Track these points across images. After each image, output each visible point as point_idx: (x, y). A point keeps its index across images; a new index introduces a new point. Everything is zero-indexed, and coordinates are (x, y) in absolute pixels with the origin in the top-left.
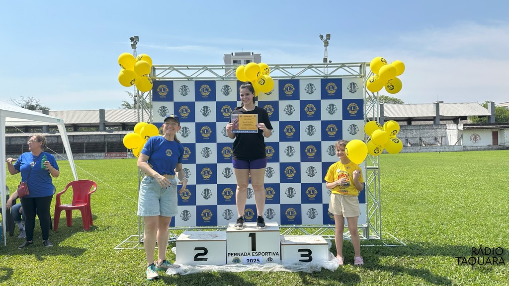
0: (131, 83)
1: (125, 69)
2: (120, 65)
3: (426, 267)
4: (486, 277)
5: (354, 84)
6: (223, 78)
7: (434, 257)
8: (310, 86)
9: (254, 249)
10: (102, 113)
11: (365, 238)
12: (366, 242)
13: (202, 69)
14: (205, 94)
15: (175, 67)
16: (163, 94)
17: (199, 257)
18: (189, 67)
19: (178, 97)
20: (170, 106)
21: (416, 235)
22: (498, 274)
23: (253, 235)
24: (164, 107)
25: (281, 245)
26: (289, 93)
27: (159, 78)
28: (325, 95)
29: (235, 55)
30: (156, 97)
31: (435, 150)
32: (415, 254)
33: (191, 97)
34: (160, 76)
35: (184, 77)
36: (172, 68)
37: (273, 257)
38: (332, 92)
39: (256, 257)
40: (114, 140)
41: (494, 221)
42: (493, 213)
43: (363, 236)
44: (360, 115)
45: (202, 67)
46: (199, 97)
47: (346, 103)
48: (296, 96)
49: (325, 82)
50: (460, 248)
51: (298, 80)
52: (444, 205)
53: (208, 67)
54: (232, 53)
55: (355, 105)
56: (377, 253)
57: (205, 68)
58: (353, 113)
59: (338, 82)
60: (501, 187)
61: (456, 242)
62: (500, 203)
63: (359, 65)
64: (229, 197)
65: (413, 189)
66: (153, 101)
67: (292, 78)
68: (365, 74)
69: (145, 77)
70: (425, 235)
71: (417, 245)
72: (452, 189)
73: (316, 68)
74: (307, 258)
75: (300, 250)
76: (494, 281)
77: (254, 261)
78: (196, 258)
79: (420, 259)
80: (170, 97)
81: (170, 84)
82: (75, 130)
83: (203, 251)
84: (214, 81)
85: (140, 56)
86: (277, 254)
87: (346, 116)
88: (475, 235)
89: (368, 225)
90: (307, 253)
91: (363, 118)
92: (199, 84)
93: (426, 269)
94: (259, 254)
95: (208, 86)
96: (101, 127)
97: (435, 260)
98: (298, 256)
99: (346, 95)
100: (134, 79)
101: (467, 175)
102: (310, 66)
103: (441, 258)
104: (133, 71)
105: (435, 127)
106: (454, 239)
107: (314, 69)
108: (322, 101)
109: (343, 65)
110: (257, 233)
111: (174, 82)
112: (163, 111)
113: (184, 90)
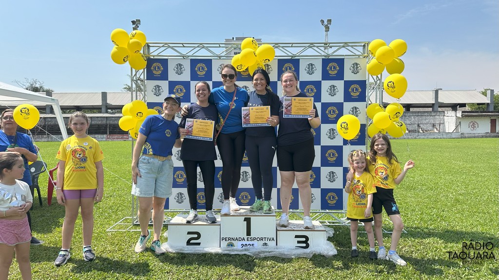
0: (124, 60)
1: (117, 45)
2: (113, 41)
5: (357, 64)
6: (220, 57)
8: (311, 65)
9: (249, 233)
10: (104, 95)
13: (198, 47)
14: (201, 73)
15: (171, 45)
16: (157, 73)
17: (192, 242)
18: (185, 45)
19: (173, 76)
20: (164, 85)
21: (416, 222)
23: (248, 220)
24: (159, 86)
25: (277, 230)
27: (154, 56)
28: (326, 76)
29: (236, 40)
30: (150, 76)
31: (433, 137)
33: (186, 76)
35: (179, 55)
36: (167, 45)
37: (268, 242)
38: (333, 73)
39: (251, 243)
44: (362, 98)
45: (197, 45)
46: (195, 77)
47: (348, 84)
49: (326, 62)
51: (299, 60)
52: (444, 191)
53: (205, 45)
54: (233, 38)
55: (358, 86)
57: (202, 46)
58: (355, 94)
59: (340, 62)
61: (458, 230)
63: (363, 44)
66: (147, 79)
67: (292, 57)
68: (368, 54)
69: (138, 53)
70: (426, 222)
71: (418, 232)
72: (452, 175)
73: (317, 47)
74: (304, 245)
75: (297, 237)
77: (248, 246)
78: (188, 243)
80: (164, 76)
81: (164, 62)
83: (196, 236)
84: (211, 60)
85: (134, 32)
86: (273, 239)
87: (348, 98)
88: (478, 223)
90: (304, 239)
91: (365, 101)
92: (194, 62)
94: (254, 239)
95: (204, 65)
96: (103, 109)
98: (294, 242)
99: (349, 76)
100: (127, 56)
101: (466, 162)
102: (312, 45)
103: (444, 246)
104: (127, 47)
105: (433, 114)
106: (456, 227)
107: (315, 48)
108: (323, 82)
109: (346, 45)
110: (251, 217)
111: (168, 60)
112: (157, 91)
113: (179, 68)
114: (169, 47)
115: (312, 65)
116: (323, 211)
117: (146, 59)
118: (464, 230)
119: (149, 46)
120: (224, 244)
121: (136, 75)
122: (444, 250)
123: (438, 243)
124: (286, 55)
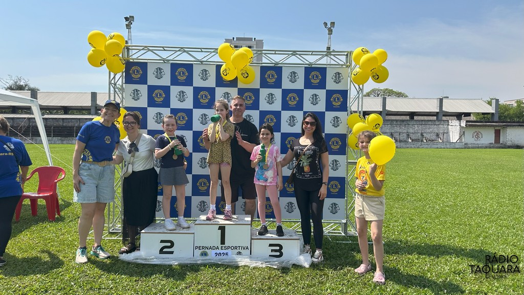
0: (101, 63)
1: (95, 48)
2: (90, 43)
3: (399, 266)
4: (458, 278)
5: (339, 74)
6: (202, 62)
7: (410, 256)
9: (223, 242)
10: (94, 95)
11: (343, 234)
12: (344, 238)
13: (179, 51)
14: (182, 78)
15: (150, 48)
16: (136, 76)
17: (165, 250)
18: (165, 49)
19: (152, 80)
20: (143, 89)
21: (396, 233)
22: (471, 275)
23: (222, 229)
24: (137, 91)
25: (252, 239)
26: (271, 81)
27: (133, 59)
28: (308, 85)
29: (237, 40)
30: (129, 80)
31: (436, 146)
32: (391, 252)
33: (166, 81)
34: (134, 57)
35: (159, 58)
36: (147, 48)
37: (242, 251)
38: (315, 81)
39: (225, 251)
41: (479, 221)
42: (479, 213)
43: (341, 232)
44: (344, 107)
45: (178, 49)
46: (175, 81)
47: (330, 93)
48: (278, 84)
49: (309, 70)
50: (438, 248)
51: (281, 67)
52: (432, 202)
53: (186, 49)
54: (233, 38)
55: (339, 96)
56: (353, 250)
57: (182, 50)
58: (337, 104)
59: (323, 71)
60: (494, 187)
61: (436, 241)
62: (489, 202)
63: (346, 54)
64: (203, 188)
65: (405, 186)
66: (125, 83)
67: (275, 64)
68: (351, 64)
69: (116, 57)
70: (406, 233)
71: (396, 243)
72: (444, 186)
73: (300, 55)
74: (278, 254)
75: (271, 245)
76: (465, 283)
77: (222, 255)
78: (161, 251)
79: (395, 258)
80: (143, 80)
81: (144, 66)
82: (66, 113)
83: (169, 244)
84: (192, 65)
85: (112, 34)
86: (247, 248)
87: (330, 107)
88: (457, 234)
89: (347, 221)
90: (278, 248)
91: (346, 110)
92: (175, 67)
93: (398, 267)
94: (228, 248)
95: (184, 70)
96: (93, 111)
97: (409, 259)
98: (268, 251)
99: (331, 85)
100: (105, 60)
101: (463, 173)
102: (294, 53)
103: (417, 257)
104: (104, 50)
105: (437, 123)
107: (298, 56)
108: (305, 91)
109: (328, 54)
110: (226, 226)
111: (148, 64)
112: (136, 95)
113: (159, 73)
114: (149, 50)
115: (294, 73)
117: (124, 62)
120: (198, 252)
121: (114, 77)
122: (416, 261)
124: (270, 62)
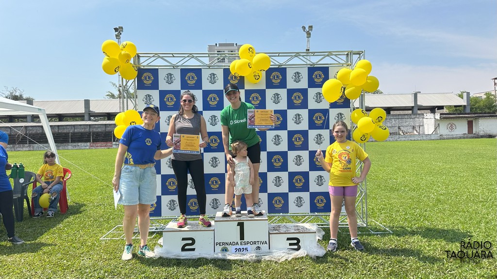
0: (115, 70)
1: (108, 56)
2: (104, 52)
6: (209, 66)
8: (297, 74)
9: (242, 237)
10: (87, 103)
13: (188, 57)
14: (191, 82)
15: (160, 55)
16: (148, 82)
17: (187, 247)
18: (174, 55)
19: (163, 85)
20: (155, 94)
21: (401, 222)
23: (241, 225)
24: (149, 96)
25: (269, 234)
27: (144, 66)
28: (312, 84)
29: (219, 46)
30: (141, 86)
31: (413, 138)
33: (176, 85)
35: (169, 64)
36: (157, 56)
37: (261, 246)
38: (319, 81)
39: (245, 247)
40: (99, 130)
46: (185, 86)
48: (283, 84)
49: (312, 70)
51: (286, 68)
53: (194, 55)
54: (216, 44)
57: (191, 56)
58: (340, 101)
59: (325, 70)
63: (346, 53)
64: (216, 187)
65: (395, 177)
66: (138, 89)
68: (351, 62)
72: (433, 176)
74: (296, 247)
75: (288, 239)
77: (242, 250)
78: (183, 249)
80: (155, 86)
81: (155, 72)
82: (60, 120)
83: (190, 242)
84: (201, 69)
85: (124, 43)
86: (266, 243)
90: (295, 242)
91: (349, 107)
92: (184, 72)
94: (248, 243)
95: (194, 75)
96: (86, 117)
98: (286, 245)
100: (118, 67)
102: (297, 55)
104: (118, 58)
105: (413, 117)
106: (438, 226)
107: (301, 57)
108: (309, 90)
109: (329, 54)
110: (245, 222)
111: (159, 70)
112: (148, 100)
113: (170, 78)
114: (159, 57)
116: (312, 214)
117: (136, 69)
118: (446, 228)
119: (139, 57)
120: (219, 248)
123: (422, 241)
124: (273, 64)
